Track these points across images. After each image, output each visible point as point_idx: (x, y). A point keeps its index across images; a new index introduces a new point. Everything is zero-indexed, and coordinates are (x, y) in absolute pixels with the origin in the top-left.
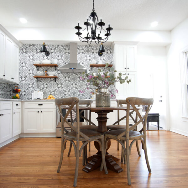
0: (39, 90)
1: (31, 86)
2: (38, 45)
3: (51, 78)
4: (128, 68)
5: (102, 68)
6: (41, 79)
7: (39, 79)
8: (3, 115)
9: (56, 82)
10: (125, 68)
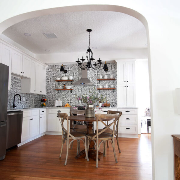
0: (60, 99)
1: (54, 96)
2: (59, 65)
3: (68, 90)
4: (127, 82)
5: (107, 81)
6: (61, 91)
7: (60, 91)
8: (33, 119)
9: (72, 93)
10: (125, 82)
